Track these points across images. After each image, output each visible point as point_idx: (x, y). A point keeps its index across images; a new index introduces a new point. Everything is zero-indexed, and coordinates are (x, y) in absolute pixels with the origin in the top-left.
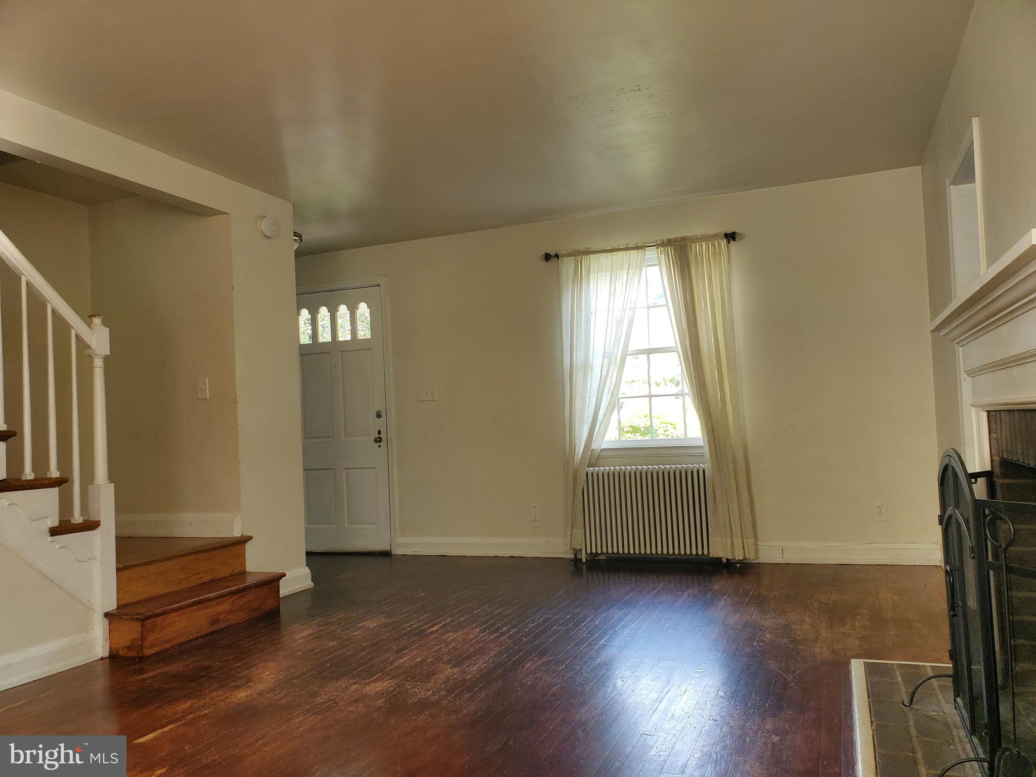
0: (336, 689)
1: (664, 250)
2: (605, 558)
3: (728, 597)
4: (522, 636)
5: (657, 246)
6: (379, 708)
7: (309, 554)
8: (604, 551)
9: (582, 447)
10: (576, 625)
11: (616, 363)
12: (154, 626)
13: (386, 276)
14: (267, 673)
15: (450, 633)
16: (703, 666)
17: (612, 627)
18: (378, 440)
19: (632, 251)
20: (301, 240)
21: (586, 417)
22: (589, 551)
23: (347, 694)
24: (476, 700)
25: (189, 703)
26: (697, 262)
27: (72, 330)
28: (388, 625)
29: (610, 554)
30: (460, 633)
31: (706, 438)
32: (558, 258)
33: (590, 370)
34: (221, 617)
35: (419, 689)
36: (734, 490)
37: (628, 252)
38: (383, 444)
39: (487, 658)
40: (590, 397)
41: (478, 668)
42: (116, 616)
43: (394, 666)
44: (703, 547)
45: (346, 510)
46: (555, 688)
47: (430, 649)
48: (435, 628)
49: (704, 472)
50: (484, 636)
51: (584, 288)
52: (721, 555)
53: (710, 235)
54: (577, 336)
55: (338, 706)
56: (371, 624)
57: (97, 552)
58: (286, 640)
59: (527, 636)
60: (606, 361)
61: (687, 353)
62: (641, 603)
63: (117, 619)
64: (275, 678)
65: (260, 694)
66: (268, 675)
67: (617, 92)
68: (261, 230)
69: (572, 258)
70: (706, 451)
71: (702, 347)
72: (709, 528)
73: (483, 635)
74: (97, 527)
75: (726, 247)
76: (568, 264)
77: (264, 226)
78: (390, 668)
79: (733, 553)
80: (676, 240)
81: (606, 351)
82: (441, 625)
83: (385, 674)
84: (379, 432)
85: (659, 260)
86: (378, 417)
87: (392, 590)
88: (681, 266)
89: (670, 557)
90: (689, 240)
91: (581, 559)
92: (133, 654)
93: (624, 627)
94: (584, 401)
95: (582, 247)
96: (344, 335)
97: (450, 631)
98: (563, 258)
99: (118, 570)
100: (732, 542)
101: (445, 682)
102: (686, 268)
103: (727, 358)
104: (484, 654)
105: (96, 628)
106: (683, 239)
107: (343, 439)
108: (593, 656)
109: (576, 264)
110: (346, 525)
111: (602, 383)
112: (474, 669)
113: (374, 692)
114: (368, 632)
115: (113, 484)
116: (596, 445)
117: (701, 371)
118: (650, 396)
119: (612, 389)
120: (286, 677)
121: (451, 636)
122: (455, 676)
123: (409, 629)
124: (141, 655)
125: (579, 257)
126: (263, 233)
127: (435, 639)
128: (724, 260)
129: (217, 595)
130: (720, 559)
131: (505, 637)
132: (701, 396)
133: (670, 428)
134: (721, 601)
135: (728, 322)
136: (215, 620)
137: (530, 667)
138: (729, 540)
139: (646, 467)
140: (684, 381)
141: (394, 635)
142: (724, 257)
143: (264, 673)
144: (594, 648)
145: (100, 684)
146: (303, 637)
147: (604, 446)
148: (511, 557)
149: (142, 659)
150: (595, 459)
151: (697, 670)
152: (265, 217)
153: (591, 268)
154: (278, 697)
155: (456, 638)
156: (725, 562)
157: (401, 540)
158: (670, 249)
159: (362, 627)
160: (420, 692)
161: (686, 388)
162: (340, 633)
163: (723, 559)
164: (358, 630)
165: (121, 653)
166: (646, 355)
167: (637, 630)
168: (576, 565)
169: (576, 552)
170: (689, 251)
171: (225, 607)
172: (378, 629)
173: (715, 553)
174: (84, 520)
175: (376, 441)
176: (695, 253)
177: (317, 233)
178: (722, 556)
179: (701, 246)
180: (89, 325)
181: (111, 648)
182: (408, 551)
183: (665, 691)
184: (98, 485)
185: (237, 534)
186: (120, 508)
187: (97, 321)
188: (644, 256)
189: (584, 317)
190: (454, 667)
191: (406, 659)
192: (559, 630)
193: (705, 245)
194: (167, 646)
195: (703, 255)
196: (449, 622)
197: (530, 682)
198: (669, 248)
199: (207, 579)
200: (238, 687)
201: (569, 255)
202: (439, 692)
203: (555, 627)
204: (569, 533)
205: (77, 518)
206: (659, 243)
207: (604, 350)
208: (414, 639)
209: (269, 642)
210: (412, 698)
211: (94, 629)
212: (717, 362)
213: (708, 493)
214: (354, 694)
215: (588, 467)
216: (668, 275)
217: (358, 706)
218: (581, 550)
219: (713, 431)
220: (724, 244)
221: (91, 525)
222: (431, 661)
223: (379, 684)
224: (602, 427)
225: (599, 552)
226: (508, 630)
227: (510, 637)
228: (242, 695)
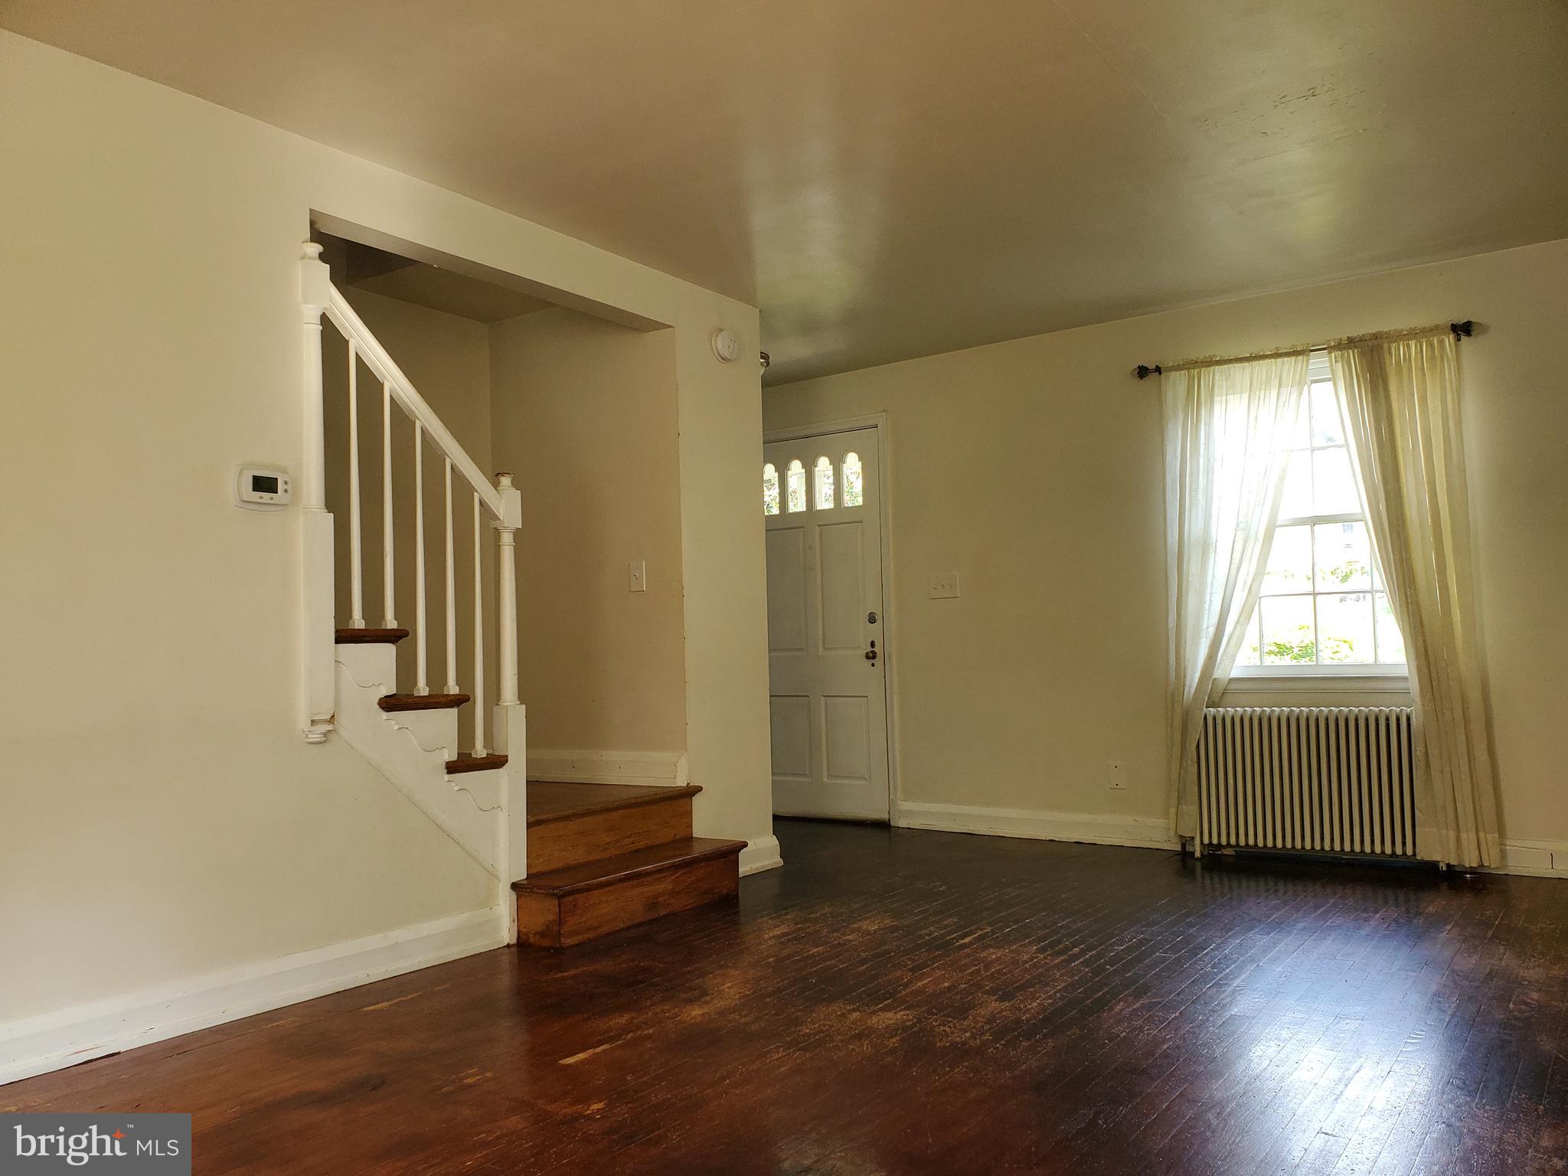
0: (825, 1017)
1: (1342, 357)
2: (1233, 853)
3: (1454, 926)
4: (1106, 963)
5: (1330, 349)
6: (893, 1051)
7: (776, 818)
8: (1233, 841)
9: (1198, 675)
10: (1194, 953)
11: (1256, 538)
12: (574, 906)
13: (887, 412)
14: (729, 985)
15: (990, 949)
16: (1419, 1035)
17: (1252, 960)
18: (871, 656)
19: (1285, 359)
20: (768, 364)
21: (1205, 626)
22: (1206, 841)
23: (845, 1025)
24: (1040, 1052)
25: (626, 1017)
26: (1399, 372)
27: (476, 494)
28: (895, 929)
29: (1242, 847)
30: (1007, 951)
31: (1414, 663)
32: (1160, 374)
33: (1212, 550)
34: (661, 899)
35: (950, 1027)
36: (1463, 748)
37: (1279, 360)
38: (878, 661)
39: (1052, 991)
40: (1211, 595)
41: (1039, 1005)
42: (526, 888)
43: (910, 990)
44: (1404, 843)
45: (825, 757)
46: (1166, 1046)
47: (962, 971)
48: (967, 940)
49: (1408, 719)
50: (1045, 958)
51: (1203, 419)
52: (1436, 857)
53: (1425, 328)
54: (1190, 495)
55: (833, 1041)
56: (871, 926)
57: (504, 799)
58: (752, 939)
59: (1112, 963)
60: (1240, 536)
61: (1382, 524)
62: (1300, 925)
63: (528, 893)
64: (740, 993)
65: (721, 1013)
66: (729, 988)
67: (1275, 102)
68: (717, 349)
69: (1184, 372)
70: (1414, 685)
71: (1407, 513)
72: (1417, 812)
73: (1042, 956)
74: (504, 765)
75: (1453, 346)
76: (1176, 384)
77: (721, 344)
78: (904, 993)
79: (1459, 854)
80: (1362, 339)
81: (1241, 519)
82: (976, 936)
83: (898, 1001)
84: (873, 644)
85: (1332, 370)
86: (870, 622)
87: (897, 878)
88: (1371, 382)
89: (1344, 857)
90: (1386, 338)
91: (1194, 853)
92: (546, 943)
93: (1273, 961)
94: (1201, 601)
95: (1203, 354)
96: (824, 502)
97: (991, 946)
98: (1169, 374)
99: (529, 825)
100: (1458, 839)
101: (989, 1022)
102: (1380, 382)
103: (1453, 531)
104: (1047, 985)
105: (501, 903)
106: (1376, 336)
107: (820, 653)
108: (1224, 1002)
109: (1191, 382)
110: (825, 779)
111: (1233, 571)
112: (1035, 1005)
113: (884, 1026)
114: (868, 937)
115: (524, 706)
116: (1220, 673)
117: (1406, 553)
118: (1315, 594)
119: (1249, 583)
120: (754, 992)
121: (993, 954)
122: (1004, 1014)
123: (927, 938)
124: (558, 946)
125: (1196, 371)
126: (718, 353)
127: (969, 955)
128: (1450, 369)
129: (657, 869)
130: (1433, 866)
131: (1078, 962)
132: (1406, 594)
133: (1344, 648)
134: (1442, 932)
135: (1456, 471)
136: (653, 905)
137: (1121, 1010)
138: (1452, 834)
139: (1308, 710)
140: (1375, 571)
141: (905, 945)
142: (1449, 365)
143: (724, 984)
144: (1226, 990)
145: (505, 981)
146: (774, 937)
147: (1234, 674)
148: (1076, 843)
149: (559, 951)
150: (1218, 693)
151: (1408, 1041)
152: (722, 330)
153: (1216, 388)
154: (747, 1019)
155: (1000, 957)
156: (1444, 869)
157: (905, 806)
158: (1352, 355)
159: (859, 929)
160: (953, 1033)
161: (1379, 582)
162: (826, 936)
163: (1441, 865)
164: (853, 932)
165: (532, 940)
166: (1309, 526)
167: (1296, 968)
168: (1183, 860)
169: (1185, 841)
170: (1387, 356)
171: (666, 885)
172: (882, 934)
173: (1423, 854)
174: (487, 754)
175: (867, 657)
176: (1397, 359)
177: (792, 351)
178: (1439, 859)
179: (1408, 346)
180: (496, 485)
181: (519, 932)
182: (916, 823)
183: (1354, 1067)
184: (504, 707)
185: (681, 782)
186: (533, 740)
187: (506, 481)
188: (1307, 366)
189: (1204, 465)
190: (1001, 999)
191: (926, 981)
192: (1164, 960)
193: (1416, 344)
194: (591, 935)
195: (1410, 362)
196: (988, 932)
197: (1124, 1034)
198: (1351, 352)
199: (642, 844)
200: (690, 1001)
201: (1179, 368)
202: (980, 1035)
203: (1157, 954)
204: (1173, 811)
205: (480, 751)
206: (1333, 344)
207: (1238, 518)
208: (937, 953)
209: (727, 940)
210: (941, 1041)
211: (499, 905)
212: (1435, 537)
213: (1416, 756)
214: (854, 1026)
215: (1207, 707)
216: (1349, 395)
217: (863, 1045)
218: (1193, 838)
219: (1426, 651)
220: (1449, 341)
221: (496, 762)
222: (965, 988)
223: (890, 1015)
224: (1233, 643)
225: (1224, 842)
226: (1083, 953)
227: (1086, 963)
228: (696, 1012)
